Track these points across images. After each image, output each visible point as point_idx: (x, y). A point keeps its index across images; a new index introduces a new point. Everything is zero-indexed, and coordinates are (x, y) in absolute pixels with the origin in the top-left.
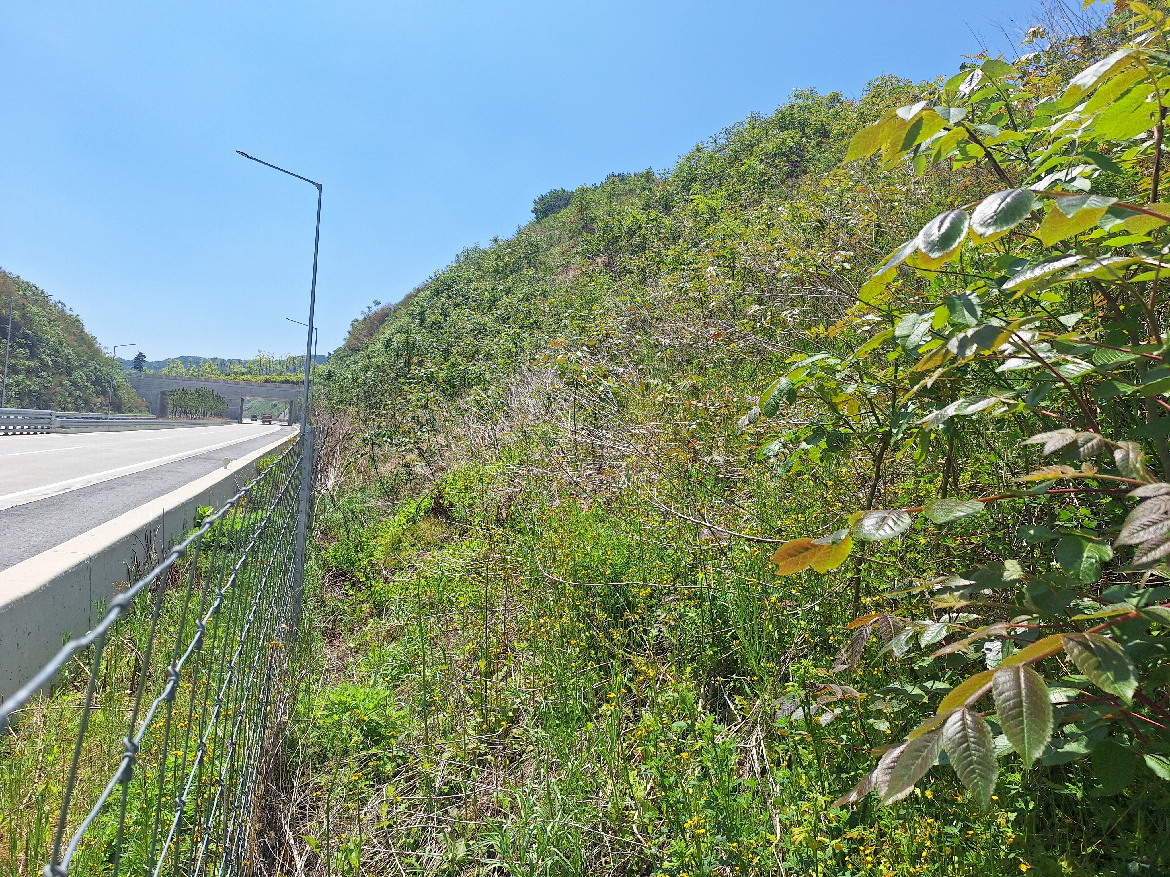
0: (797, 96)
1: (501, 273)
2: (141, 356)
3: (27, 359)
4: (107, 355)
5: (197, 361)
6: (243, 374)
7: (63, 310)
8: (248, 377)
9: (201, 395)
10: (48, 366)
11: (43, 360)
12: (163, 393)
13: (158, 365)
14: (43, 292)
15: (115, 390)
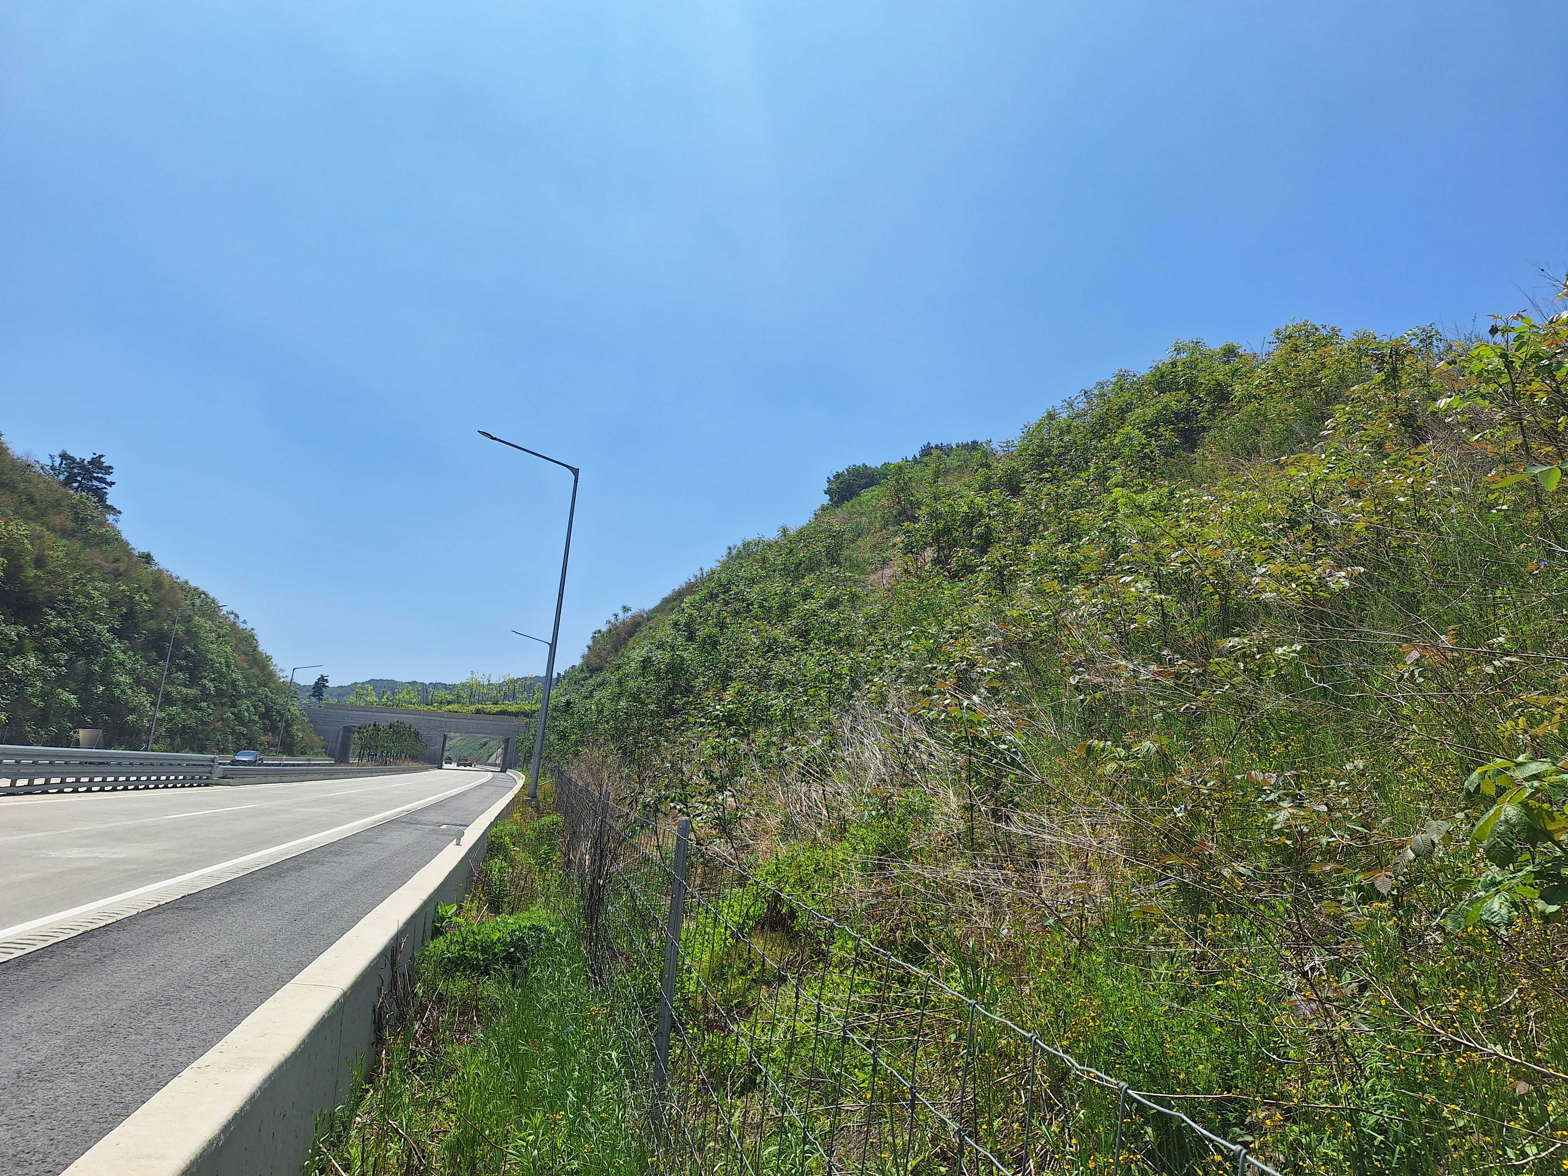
0: (1178, 350)
1: (794, 572)
2: (323, 679)
3: (186, 686)
4: (282, 680)
5: (392, 686)
6: (449, 703)
7: (235, 623)
8: (455, 707)
9: (397, 731)
10: (210, 694)
11: (204, 686)
12: (348, 730)
13: (343, 691)
14: (213, 600)
15: (288, 725)
